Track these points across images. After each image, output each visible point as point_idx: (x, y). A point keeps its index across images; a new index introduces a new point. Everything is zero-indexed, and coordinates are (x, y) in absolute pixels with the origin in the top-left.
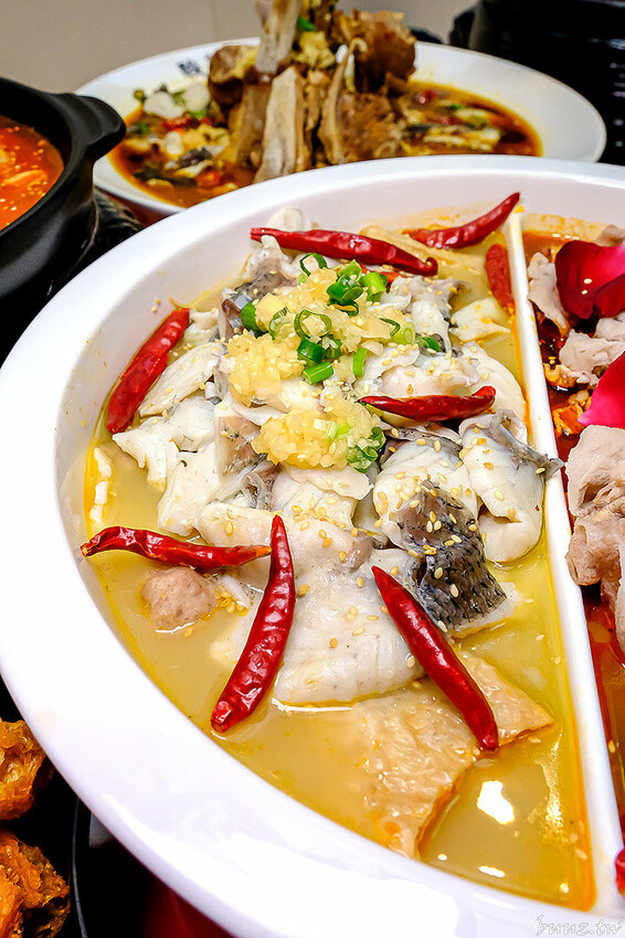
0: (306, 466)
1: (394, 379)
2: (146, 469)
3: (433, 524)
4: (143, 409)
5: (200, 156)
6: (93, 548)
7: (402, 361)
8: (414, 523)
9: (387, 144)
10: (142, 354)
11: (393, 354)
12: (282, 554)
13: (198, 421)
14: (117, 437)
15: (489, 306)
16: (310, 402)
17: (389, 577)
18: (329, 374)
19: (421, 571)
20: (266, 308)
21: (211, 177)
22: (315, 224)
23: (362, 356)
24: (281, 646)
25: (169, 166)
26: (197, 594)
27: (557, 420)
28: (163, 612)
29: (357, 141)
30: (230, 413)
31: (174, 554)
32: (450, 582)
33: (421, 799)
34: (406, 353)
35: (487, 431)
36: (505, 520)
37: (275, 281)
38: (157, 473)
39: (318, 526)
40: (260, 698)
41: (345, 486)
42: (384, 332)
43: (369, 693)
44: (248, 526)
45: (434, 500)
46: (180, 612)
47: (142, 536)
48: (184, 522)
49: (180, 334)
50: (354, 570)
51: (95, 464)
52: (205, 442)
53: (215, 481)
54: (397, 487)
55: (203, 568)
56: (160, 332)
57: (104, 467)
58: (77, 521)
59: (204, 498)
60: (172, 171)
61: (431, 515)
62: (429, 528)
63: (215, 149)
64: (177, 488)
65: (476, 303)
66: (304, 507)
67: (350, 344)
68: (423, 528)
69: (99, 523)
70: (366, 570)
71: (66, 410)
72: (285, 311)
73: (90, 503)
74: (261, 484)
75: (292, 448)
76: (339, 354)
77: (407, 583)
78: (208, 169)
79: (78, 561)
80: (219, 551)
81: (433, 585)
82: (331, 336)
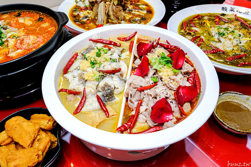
0: (90, 80)
1: (105, 67)
2: (68, 80)
3: (106, 89)
4: (69, 71)
5: (86, 17)
6: (59, 92)
7: (107, 64)
8: (103, 89)
9: (121, 16)
10: (70, 61)
11: (106, 63)
12: (85, 93)
13: (76, 73)
14: (64, 75)
15: (128, 53)
16: (91, 71)
17: (98, 96)
18: (95, 66)
19: (103, 95)
20: (87, 55)
21: (88, 21)
22: (101, 37)
23: (100, 64)
24: (84, 104)
25: (80, 19)
26: (73, 98)
27: (132, 73)
28: (69, 100)
29: (116, 15)
30: (80, 72)
31: (71, 92)
32: (107, 97)
33: (98, 122)
34: (107, 63)
35: (117, 75)
36: (117, 88)
37: (91, 49)
38: (70, 81)
39: (90, 89)
40: (80, 111)
41: (95, 83)
42: (104, 60)
43: (94, 110)
44: (80, 88)
45: (106, 85)
46: (71, 100)
47: (66, 90)
48: (72, 88)
49: (76, 58)
50: (94, 95)
51: (61, 79)
52: (77, 76)
53: (77, 82)
54: (102, 84)
55: (75, 95)
56: (73, 57)
57: (62, 79)
58: (58, 88)
59: (76, 85)
60: (81, 20)
61: (106, 88)
62: (105, 89)
63: (89, 16)
64: (72, 83)
65: (126, 52)
66: (89, 86)
67: (98, 62)
68: (104, 89)
69: (61, 88)
70: (96, 95)
71: (56, 71)
72: (89, 56)
73: (60, 85)
74: (84, 83)
75: (87, 78)
76: (97, 63)
77: (101, 97)
78: (88, 20)
79: (57, 93)
80: (76, 92)
81: (104, 97)
82: (95, 61)
